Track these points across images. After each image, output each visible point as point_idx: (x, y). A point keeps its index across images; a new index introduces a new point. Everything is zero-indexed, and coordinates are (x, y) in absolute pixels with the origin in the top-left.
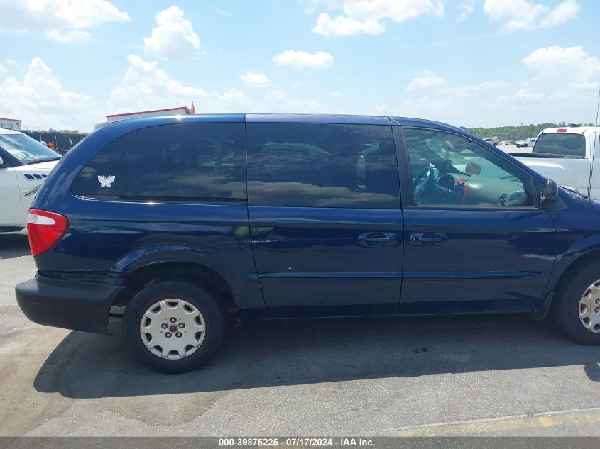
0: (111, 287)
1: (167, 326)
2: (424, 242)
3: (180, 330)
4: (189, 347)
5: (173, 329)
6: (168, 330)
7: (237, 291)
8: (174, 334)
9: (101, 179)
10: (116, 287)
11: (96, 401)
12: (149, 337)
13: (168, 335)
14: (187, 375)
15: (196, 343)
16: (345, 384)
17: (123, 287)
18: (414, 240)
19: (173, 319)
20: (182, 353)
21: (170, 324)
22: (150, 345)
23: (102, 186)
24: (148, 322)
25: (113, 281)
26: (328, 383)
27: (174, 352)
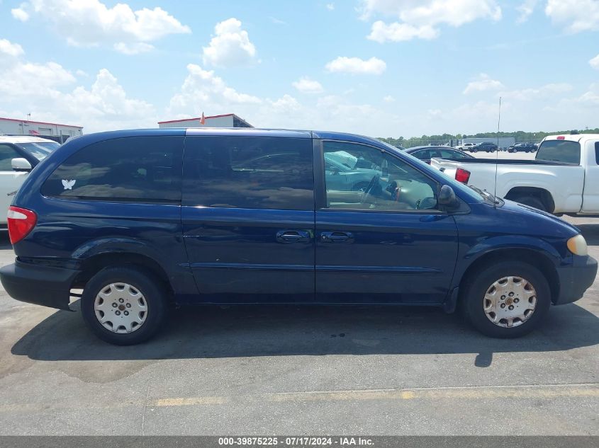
0: (70, 272)
1: (117, 305)
2: (332, 240)
3: (127, 309)
4: (135, 324)
5: (122, 308)
6: (117, 309)
7: (172, 278)
8: (122, 312)
9: (64, 182)
10: (73, 271)
11: (53, 363)
12: (102, 314)
13: (118, 313)
14: (132, 347)
15: (140, 321)
16: (255, 359)
17: (79, 271)
18: (324, 237)
19: (121, 300)
20: (129, 328)
21: (119, 304)
22: (103, 320)
23: (65, 188)
24: (101, 301)
25: (73, 266)
26: (242, 358)
27: (122, 327)
